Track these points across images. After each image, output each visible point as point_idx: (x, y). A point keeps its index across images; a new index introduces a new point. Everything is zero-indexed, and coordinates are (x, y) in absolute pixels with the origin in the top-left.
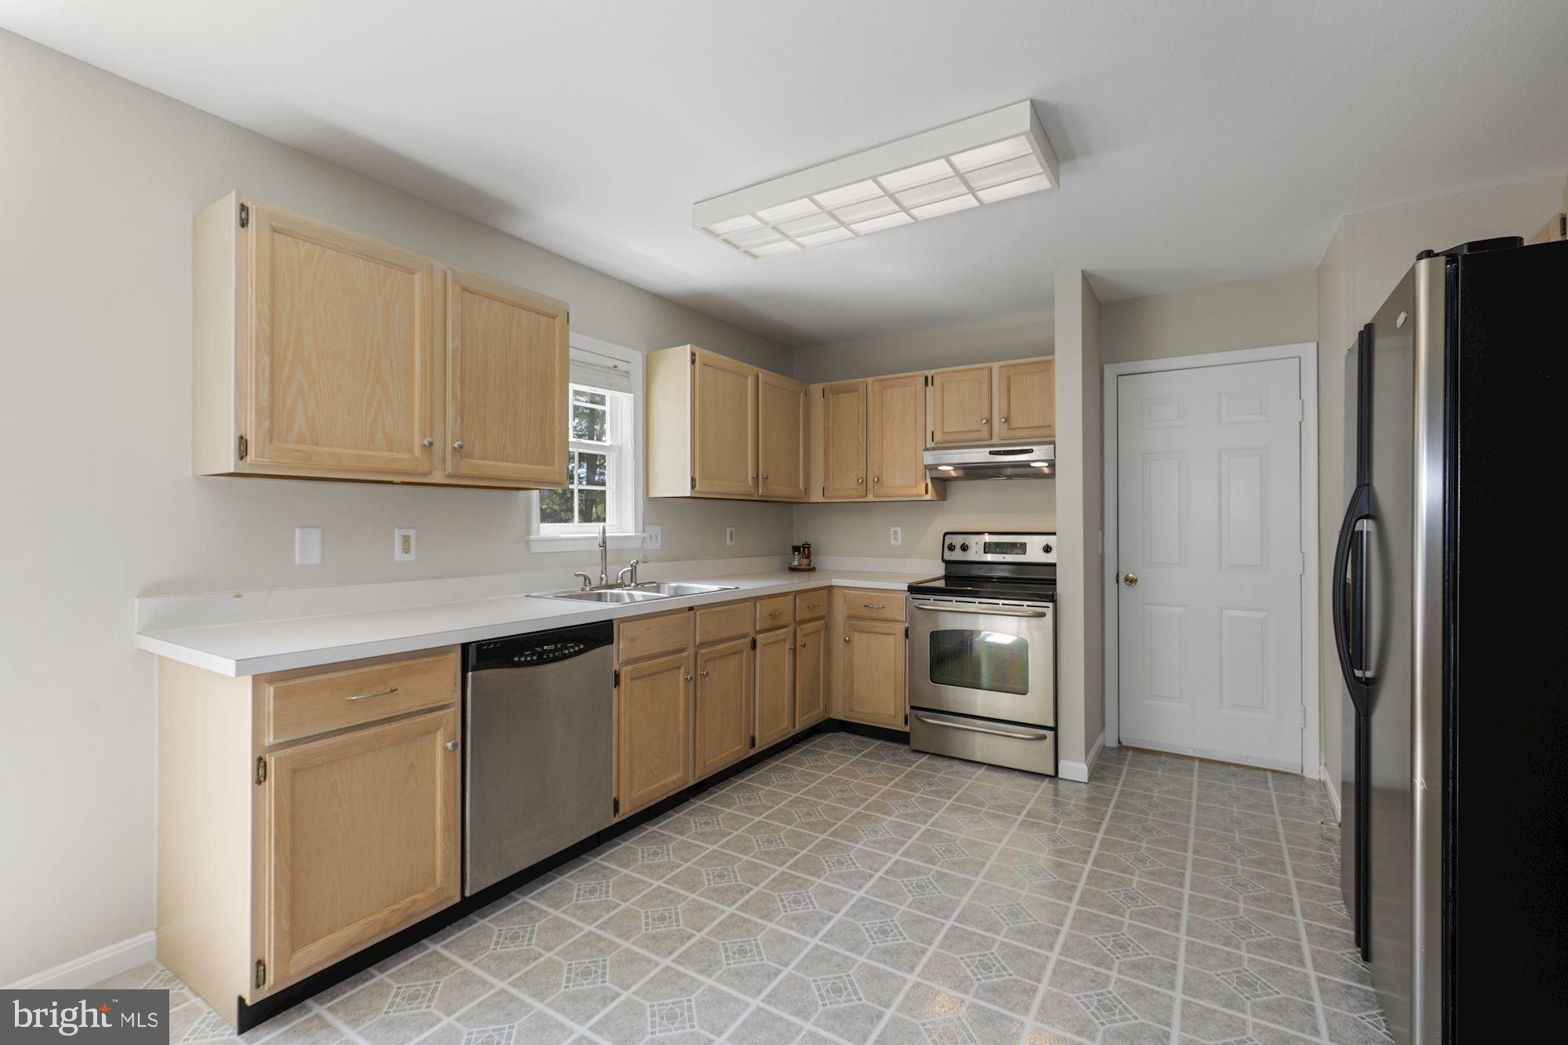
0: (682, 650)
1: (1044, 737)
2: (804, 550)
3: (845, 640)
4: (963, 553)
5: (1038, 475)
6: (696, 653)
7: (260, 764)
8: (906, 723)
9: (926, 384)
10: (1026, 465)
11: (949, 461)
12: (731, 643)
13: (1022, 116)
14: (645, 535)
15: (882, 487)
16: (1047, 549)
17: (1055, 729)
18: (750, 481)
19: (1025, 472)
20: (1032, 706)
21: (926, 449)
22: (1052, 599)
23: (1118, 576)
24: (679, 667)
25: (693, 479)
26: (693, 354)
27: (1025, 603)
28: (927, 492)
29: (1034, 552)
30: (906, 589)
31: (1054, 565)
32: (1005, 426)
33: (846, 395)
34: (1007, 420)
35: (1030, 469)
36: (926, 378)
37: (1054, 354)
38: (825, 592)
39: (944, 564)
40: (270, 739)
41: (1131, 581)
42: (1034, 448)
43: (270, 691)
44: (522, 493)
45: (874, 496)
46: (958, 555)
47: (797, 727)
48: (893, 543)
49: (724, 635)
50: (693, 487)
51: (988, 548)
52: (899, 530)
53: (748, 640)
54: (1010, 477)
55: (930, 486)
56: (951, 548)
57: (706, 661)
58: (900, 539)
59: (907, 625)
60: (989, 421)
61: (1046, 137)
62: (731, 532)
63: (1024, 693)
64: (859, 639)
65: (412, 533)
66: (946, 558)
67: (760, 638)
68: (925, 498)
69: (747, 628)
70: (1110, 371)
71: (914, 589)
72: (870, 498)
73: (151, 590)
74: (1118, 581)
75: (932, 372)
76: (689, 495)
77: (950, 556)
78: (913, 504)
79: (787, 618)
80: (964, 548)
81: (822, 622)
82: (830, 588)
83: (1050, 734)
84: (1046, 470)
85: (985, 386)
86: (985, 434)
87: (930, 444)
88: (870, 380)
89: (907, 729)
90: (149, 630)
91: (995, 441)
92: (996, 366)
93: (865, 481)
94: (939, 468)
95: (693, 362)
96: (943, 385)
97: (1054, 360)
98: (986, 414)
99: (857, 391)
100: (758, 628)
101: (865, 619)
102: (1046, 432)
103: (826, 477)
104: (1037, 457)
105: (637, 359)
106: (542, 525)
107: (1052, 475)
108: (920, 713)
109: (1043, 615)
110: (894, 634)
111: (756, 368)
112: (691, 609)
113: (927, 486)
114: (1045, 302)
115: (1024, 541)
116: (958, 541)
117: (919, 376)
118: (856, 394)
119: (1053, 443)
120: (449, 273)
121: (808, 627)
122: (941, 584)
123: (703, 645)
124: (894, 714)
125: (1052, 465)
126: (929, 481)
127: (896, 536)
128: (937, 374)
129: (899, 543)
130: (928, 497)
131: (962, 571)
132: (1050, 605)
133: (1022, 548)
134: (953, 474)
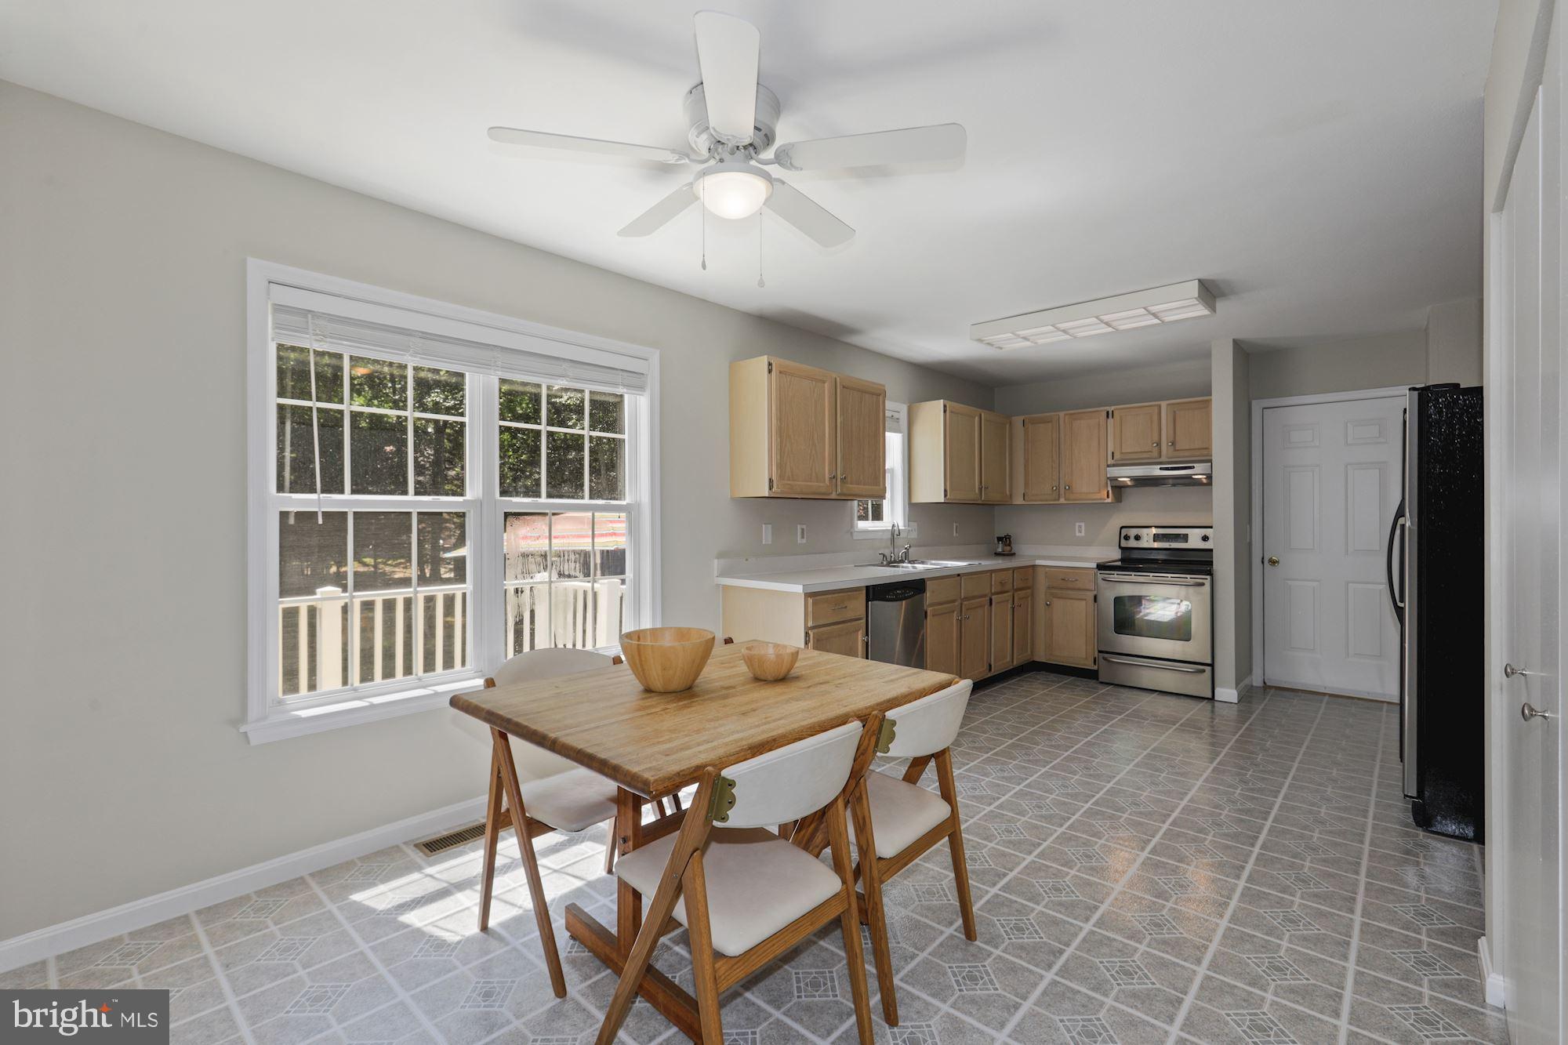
0: (954, 601)
1: (1204, 671)
2: (1006, 540)
3: (1047, 605)
4: (1136, 542)
5: (1198, 483)
6: (961, 604)
7: (807, 634)
8: (1095, 663)
9: (1108, 417)
10: (1189, 477)
11: (1125, 474)
12: (979, 600)
13: (1193, 288)
14: (910, 529)
15: (1072, 493)
16: (1205, 538)
17: (1212, 665)
18: (977, 491)
19: (1188, 481)
20: (1194, 649)
21: (1108, 466)
22: (1210, 573)
23: (1263, 558)
24: (953, 612)
25: (945, 491)
26: (945, 406)
27: (1188, 576)
28: (1108, 497)
29: (1194, 541)
30: (1095, 567)
31: (1211, 550)
32: (1172, 448)
33: (1042, 425)
34: (1173, 444)
35: (1192, 480)
36: (1108, 413)
37: (1211, 395)
38: (1030, 570)
39: (1120, 551)
40: (810, 624)
41: (1273, 562)
42: (1195, 465)
43: (810, 601)
44: (849, 502)
45: (1066, 500)
46: (1132, 543)
47: (1015, 663)
48: (1078, 534)
49: (976, 594)
50: (945, 496)
51: (1156, 538)
52: (1083, 524)
53: (988, 598)
54: (1174, 485)
55: (1110, 492)
56: (1127, 538)
57: (968, 609)
58: (1083, 531)
59: (1095, 593)
60: (1159, 444)
61: (1208, 290)
62: (957, 527)
63: (1188, 640)
64: (1058, 604)
65: (804, 527)
66: (1122, 545)
67: (993, 597)
68: (1106, 501)
69: (987, 591)
70: (1257, 406)
71: (1101, 567)
72: (1062, 501)
73: (720, 556)
74: (1263, 562)
75: (1113, 408)
76: (943, 501)
77: (1124, 544)
78: (1098, 507)
79: (1009, 587)
80: (1137, 538)
81: (1029, 591)
82: (1034, 566)
83: (1208, 669)
84: (1205, 481)
85: (1155, 418)
86: (1155, 454)
87: (1110, 461)
88: (1062, 414)
89: (1096, 668)
90: (722, 574)
91: (1163, 459)
92: (1164, 404)
93: (1058, 488)
94: (1119, 479)
95: (945, 411)
96: (1121, 417)
97: (1211, 400)
98: (1156, 439)
99: (1051, 422)
100: (993, 591)
101: (1061, 589)
102: (1205, 452)
103: (1026, 484)
104: (1198, 471)
105: (904, 408)
106: (859, 522)
107: (1210, 483)
108: (1106, 655)
109: (1203, 584)
110: (1085, 600)
111: (979, 410)
112: (959, 575)
113: (1108, 492)
114: (1204, 355)
115: (1186, 533)
116: (1133, 532)
117: (1102, 411)
118: (1050, 424)
119: (1210, 461)
120: (838, 379)
121: (1022, 593)
122: (1119, 563)
123: (967, 599)
124: (1084, 657)
125: (1209, 477)
126: (1110, 489)
127: (1080, 529)
128: (1116, 409)
129: (1083, 534)
130: (1109, 500)
131: (1136, 555)
132: (1208, 577)
133: (1185, 538)
134: (1129, 483)
